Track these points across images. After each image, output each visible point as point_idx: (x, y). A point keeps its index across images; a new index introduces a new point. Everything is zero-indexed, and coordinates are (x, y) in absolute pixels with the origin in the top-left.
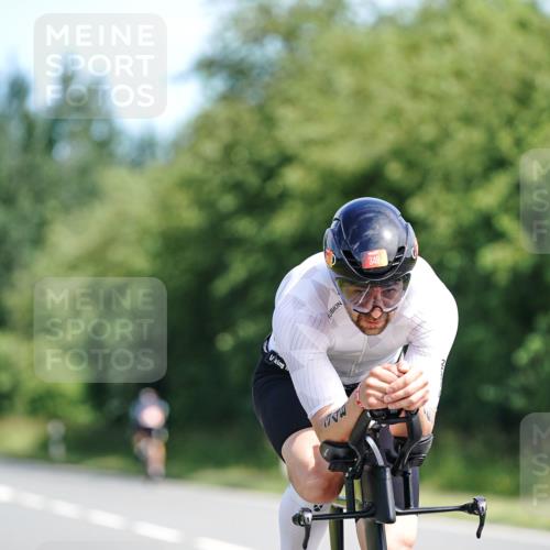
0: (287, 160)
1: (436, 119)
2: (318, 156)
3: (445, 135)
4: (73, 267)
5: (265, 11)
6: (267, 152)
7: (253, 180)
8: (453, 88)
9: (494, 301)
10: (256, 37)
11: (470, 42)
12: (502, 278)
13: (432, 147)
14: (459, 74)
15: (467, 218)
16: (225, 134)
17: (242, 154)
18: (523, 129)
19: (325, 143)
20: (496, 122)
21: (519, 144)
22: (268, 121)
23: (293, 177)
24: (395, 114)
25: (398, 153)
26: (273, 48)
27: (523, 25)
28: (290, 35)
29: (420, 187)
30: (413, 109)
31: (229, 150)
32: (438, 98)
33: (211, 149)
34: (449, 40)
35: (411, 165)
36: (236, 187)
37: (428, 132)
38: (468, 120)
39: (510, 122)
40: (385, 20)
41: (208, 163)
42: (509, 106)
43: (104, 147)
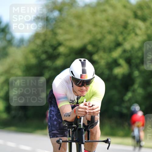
0: (60, 44)
1: (101, 33)
2: (68, 44)
3: (104, 37)
5: (54, 3)
6: (54, 42)
7: (50, 50)
8: (106, 24)
9: (118, 83)
10: (51, 10)
11: (110, 11)
12: (120, 77)
13: (100, 40)
14: (108, 20)
15: (110, 60)
16: (43, 38)
17: (48, 43)
18: (125, 35)
19: (70, 40)
20: (118, 33)
21: (124, 39)
22: (55, 34)
23: (62, 49)
24: (89, 32)
25: (90, 43)
26: (56, 14)
27: (125, 7)
28: (60, 10)
29: (97, 52)
30: (95, 30)
31: (44, 42)
32: (102, 27)
33: (39, 42)
34: (105, 11)
35: (94, 46)
36: (46, 52)
37: (99, 37)
38: (110, 33)
39: (122, 33)
40: (87, 6)
41: (38, 46)
42: (121, 29)
43: (10, 42)
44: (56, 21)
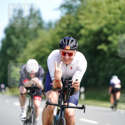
3: (117, 22)
4: (33, 52)
14: (120, 8)
25: (106, 26)
29: (111, 34)
31: (68, 25)
33: (64, 25)
35: (109, 29)
43: (40, 25)
44: (78, 8)
